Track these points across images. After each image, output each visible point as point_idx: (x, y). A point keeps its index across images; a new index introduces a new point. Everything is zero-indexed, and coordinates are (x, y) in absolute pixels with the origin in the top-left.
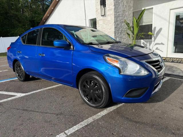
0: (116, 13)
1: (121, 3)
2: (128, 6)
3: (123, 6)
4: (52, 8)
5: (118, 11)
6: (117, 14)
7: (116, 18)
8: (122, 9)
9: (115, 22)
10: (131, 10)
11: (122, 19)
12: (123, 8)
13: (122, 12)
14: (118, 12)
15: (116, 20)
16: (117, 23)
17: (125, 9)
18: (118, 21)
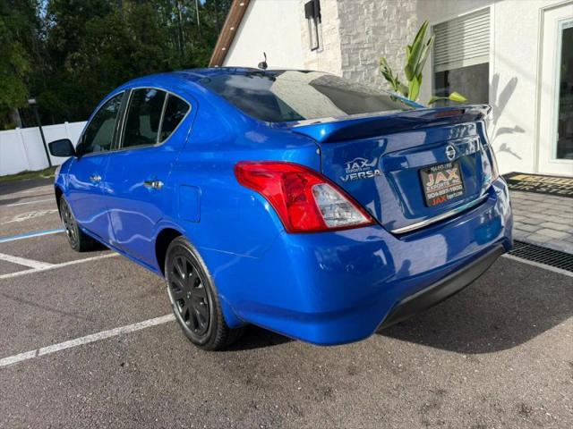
0: (349, 39)
1: (368, 7)
2: (395, 11)
3: (375, 14)
4: (232, 29)
5: (354, 33)
6: (353, 42)
7: (347, 55)
8: (370, 23)
9: (343, 67)
10: (409, 22)
11: (373, 56)
12: (375, 20)
13: (371, 32)
14: (357, 35)
15: (347, 60)
16: (353, 69)
17: (385, 23)
18: (357, 63)
